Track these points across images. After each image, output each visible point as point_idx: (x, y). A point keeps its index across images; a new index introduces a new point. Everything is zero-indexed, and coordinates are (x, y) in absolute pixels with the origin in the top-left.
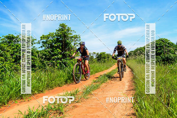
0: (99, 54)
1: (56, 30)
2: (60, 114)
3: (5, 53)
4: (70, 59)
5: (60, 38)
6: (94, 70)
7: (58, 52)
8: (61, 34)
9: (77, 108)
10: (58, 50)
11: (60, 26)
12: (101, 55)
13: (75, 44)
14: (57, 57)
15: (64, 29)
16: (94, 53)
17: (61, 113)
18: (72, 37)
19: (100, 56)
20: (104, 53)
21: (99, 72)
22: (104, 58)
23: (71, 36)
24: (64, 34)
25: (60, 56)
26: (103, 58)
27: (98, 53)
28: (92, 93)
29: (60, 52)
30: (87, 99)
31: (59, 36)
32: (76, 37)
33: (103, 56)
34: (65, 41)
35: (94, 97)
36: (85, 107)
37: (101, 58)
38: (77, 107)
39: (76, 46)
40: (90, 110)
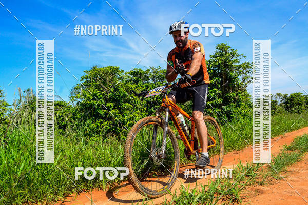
0: (289, 96)
1: (211, 56)
2: (233, 201)
3: (132, 97)
4: (236, 107)
5: (218, 69)
6: (281, 127)
7: (215, 93)
8: (220, 62)
9: (263, 195)
10: (215, 91)
11: (217, 48)
12: (292, 97)
13: (244, 80)
14: (215, 102)
15: (224, 52)
16: (279, 95)
17: (235, 200)
18: (240, 66)
19: (291, 100)
20: (298, 95)
21: (292, 130)
22: (300, 104)
23: (238, 64)
24: (225, 62)
25: (220, 101)
26: (297, 104)
27: (286, 95)
28: (287, 168)
29: (218, 93)
30: (280, 179)
31: (216, 66)
32: (247, 66)
33: (296, 101)
34: (227, 74)
35: (292, 178)
36: (278, 194)
37: (293, 104)
38: (262, 193)
39: (246, 81)
40: (289, 200)
